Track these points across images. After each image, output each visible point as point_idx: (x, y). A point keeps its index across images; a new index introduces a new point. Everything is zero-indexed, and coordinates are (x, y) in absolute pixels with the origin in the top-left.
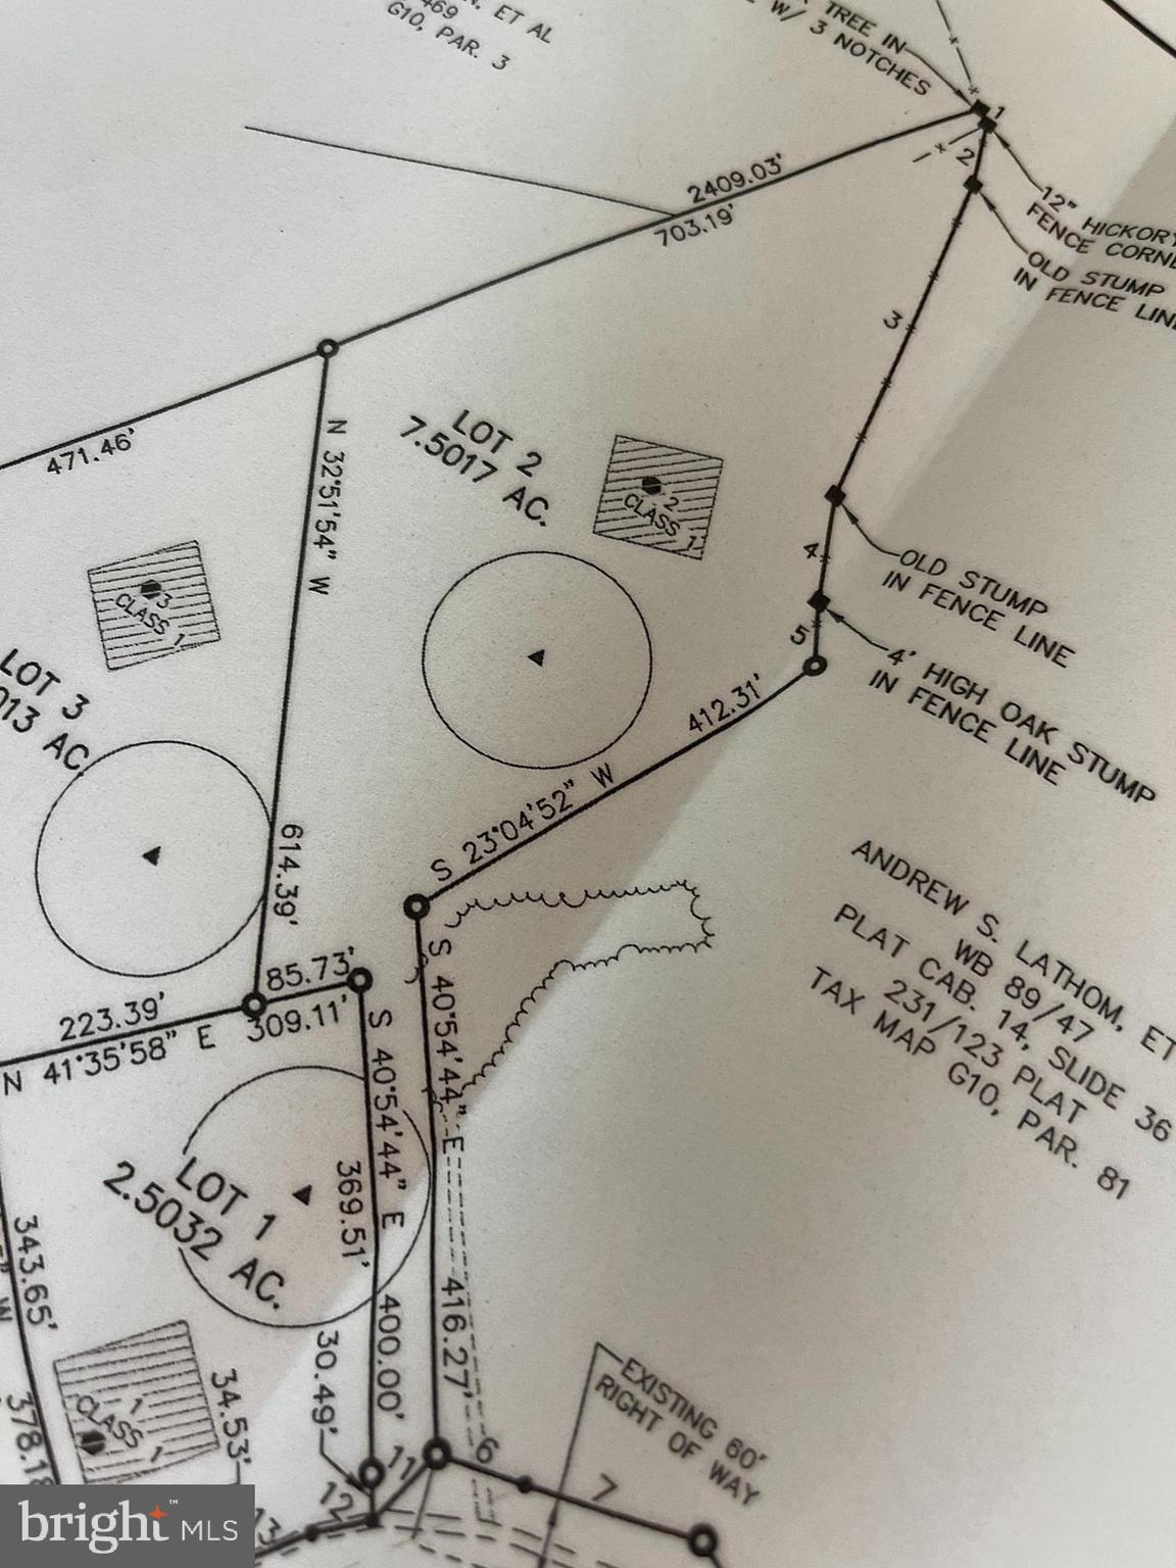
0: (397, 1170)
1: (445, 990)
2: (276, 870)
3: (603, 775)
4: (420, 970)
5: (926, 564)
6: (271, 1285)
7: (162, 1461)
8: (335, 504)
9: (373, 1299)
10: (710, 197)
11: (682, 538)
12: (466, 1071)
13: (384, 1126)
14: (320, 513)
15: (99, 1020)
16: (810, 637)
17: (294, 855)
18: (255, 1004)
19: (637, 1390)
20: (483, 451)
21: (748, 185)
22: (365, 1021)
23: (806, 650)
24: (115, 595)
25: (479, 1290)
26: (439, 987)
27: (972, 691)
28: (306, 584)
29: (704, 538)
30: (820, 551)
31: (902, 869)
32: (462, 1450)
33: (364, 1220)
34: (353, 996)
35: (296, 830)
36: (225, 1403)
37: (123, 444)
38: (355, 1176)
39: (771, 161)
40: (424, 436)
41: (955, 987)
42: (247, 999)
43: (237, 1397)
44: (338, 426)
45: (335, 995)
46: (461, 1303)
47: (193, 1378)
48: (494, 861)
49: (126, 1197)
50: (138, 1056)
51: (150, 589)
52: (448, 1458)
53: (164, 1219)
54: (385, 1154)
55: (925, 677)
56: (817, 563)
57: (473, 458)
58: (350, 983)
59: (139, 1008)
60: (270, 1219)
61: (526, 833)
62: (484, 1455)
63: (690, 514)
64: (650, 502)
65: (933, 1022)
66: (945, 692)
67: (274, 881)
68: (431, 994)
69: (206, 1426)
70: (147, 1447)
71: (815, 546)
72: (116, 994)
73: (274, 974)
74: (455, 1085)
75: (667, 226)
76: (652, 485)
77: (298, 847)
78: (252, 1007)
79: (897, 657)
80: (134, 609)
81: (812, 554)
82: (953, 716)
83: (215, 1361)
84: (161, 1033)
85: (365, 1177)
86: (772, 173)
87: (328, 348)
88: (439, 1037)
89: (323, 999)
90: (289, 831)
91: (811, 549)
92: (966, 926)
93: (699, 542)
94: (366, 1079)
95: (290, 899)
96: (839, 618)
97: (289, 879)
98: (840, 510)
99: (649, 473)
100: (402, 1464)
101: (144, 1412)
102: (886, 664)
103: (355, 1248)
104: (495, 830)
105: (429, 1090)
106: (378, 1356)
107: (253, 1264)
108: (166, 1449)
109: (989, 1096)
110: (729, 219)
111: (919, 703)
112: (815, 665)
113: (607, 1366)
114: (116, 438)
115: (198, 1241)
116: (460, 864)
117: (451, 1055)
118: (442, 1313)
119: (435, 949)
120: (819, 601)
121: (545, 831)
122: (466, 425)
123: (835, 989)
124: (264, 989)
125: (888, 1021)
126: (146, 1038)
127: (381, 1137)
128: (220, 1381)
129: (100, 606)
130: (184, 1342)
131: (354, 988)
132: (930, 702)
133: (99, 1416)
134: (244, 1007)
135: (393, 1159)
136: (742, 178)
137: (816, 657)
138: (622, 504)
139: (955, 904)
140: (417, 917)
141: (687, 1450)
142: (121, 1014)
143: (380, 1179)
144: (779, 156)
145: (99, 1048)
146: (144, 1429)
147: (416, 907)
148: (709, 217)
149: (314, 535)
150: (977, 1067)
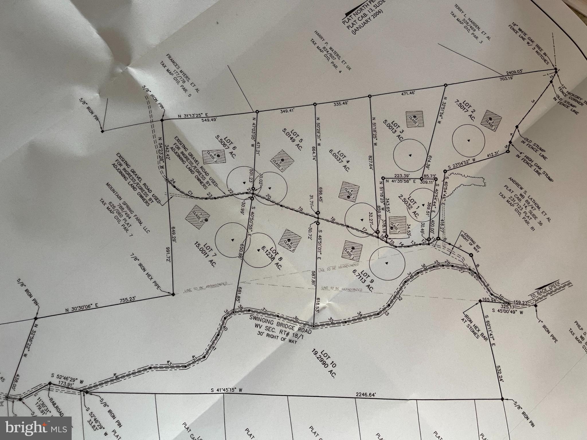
0: (435, 205)
1: (447, 184)
2: (427, 161)
3: (474, 160)
4: (444, 180)
5: (528, 141)
6: (417, 215)
7: (399, 233)
8: (443, 110)
9: (430, 220)
10: (510, 74)
11: (493, 128)
12: (447, 195)
13: (435, 199)
14: (441, 111)
15: (400, 176)
16: (508, 147)
17: (430, 160)
18: (422, 179)
19: (466, 237)
20: (467, 108)
21: (516, 74)
22: (435, 185)
23: (507, 149)
24: (409, 116)
25: (446, 221)
26: (446, 183)
27: (531, 160)
28: (437, 122)
29: (496, 129)
30: (512, 135)
31: (515, 182)
32: (442, 238)
33: (430, 211)
34: (435, 181)
35: (431, 157)
36: (408, 228)
37: (413, 93)
38: (430, 204)
39: (521, 70)
40: (458, 103)
41: (519, 199)
42: (421, 178)
43: (410, 228)
44: (446, 98)
45: (432, 180)
46: (443, 222)
47: (405, 224)
48: (456, 168)
49: (401, 199)
50: (405, 182)
51: (415, 117)
52: (440, 239)
53: (406, 203)
54: (434, 203)
55: (525, 157)
56: (511, 136)
57: (465, 108)
58: (435, 179)
59: (406, 175)
60: (419, 207)
61: (462, 165)
62: (445, 240)
63: (495, 125)
64: (490, 121)
65: (514, 203)
66: (527, 160)
67: (427, 163)
68: (445, 184)
69: (405, 230)
70: (398, 230)
71: (512, 134)
72: (403, 173)
73: (425, 175)
74: (445, 196)
75: (502, 77)
76: (491, 119)
77: (431, 159)
78: (421, 179)
79: (521, 153)
80: (412, 119)
81: (511, 135)
82: (527, 163)
83: (408, 223)
84: (409, 179)
85: (431, 205)
86: (520, 72)
87: (446, 85)
88: (444, 190)
89: (431, 180)
90: (430, 157)
91: (511, 134)
92: (522, 192)
93: (495, 129)
94: (434, 192)
95: (429, 166)
96: (513, 146)
97: (429, 163)
98: (517, 129)
99: (491, 117)
100: (433, 239)
101: (399, 226)
102: (519, 154)
103: (428, 214)
104: (458, 164)
105: (442, 196)
106: (431, 226)
107: (415, 212)
108: (400, 232)
109: (520, 214)
110: (512, 79)
111: (523, 160)
112: (508, 151)
113: (462, 233)
114: (412, 92)
115: (409, 207)
116: (452, 167)
117: (445, 193)
118: (440, 223)
119: (446, 178)
120: (510, 142)
121: (464, 166)
122: (465, 103)
123: (502, 196)
124: (423, 177)
125: (508, 201)
126: (406, 179)
127: (434, 200)
128: (408, 225)
129: (407, 117)
130: (405, 219)
131: (435, 180)
132: (524, 161)
133: (393, 225)
134: (420, 179)
135: (435, 204)
136: (515, 72)
137: (508, 150)
138: (485, 121)
139: (521, 188)
140: (445, 173)
141: (471, 245)
142: (403, 176)
143: (433, 206)
144: (522, 70)
145: (400, 179)
146: (398, 228)
147: (445, 171)
148: (509, 77)
149: (440, 115)
150: (519, 210)
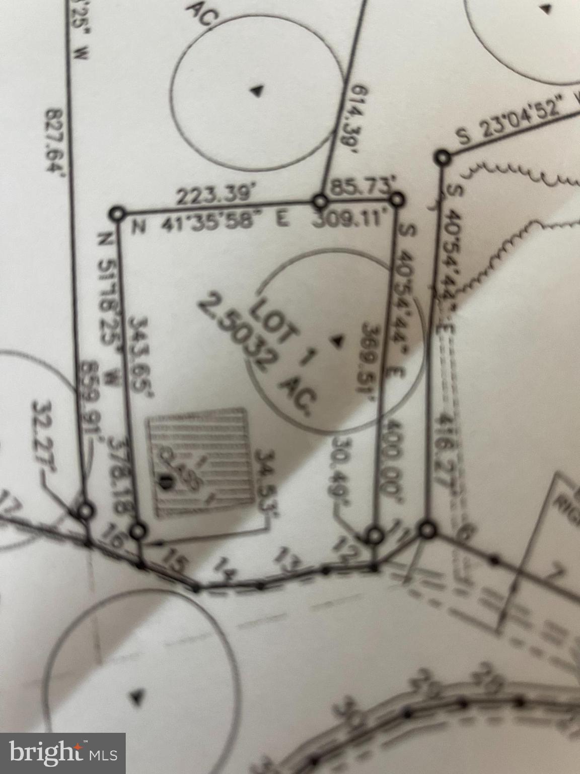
0: (403, 339)
1: (455, 221)
2: (345, 114)
4: (439, 203)
6: (306, 399)
9: (379, 421)
12: (461, 280)
13: (399, 305)
15: (205, 195)
17: (360, 106)
18: (320, 201)
22: (398, 229)
25: (465, 423)
26: (450, 218)
32: (447, 528)
33: (375, 368)
34: (391, 210)
35: (363, 90)
36: (263, 473)
38: (374, 336)
42: (316, 196)
43: (271, 471)
45: (378, 206)
46: (452, 431)
47: (244, 451)
48: (501, 138)
49: (213, 316)
50: (232, 223)
52: (435, 534)
53: (239, 337)
54: (397, 325)
58: (390, 200)
59: (236, 190)
60: (312, 352)
61: (525, 124)
62: (465, 535)
67: (343, 121)
68: (445, 221)
69: (247, 486)
70: (204, 493)
72: (220, 179)
73: (337, 183)
74: (452, 289)
77: (362, 101)
78: (319, 203)
83: (260, 442)
84: (250, 210)
85: (381, 338)
88: (446, 252)
89: (370, 207)
90: (358, 89)
94: (391, 269)
95: (354, 135)
97: (355, 121)
100: (399, 534)
103: (366, 387)
105: (434, 288)
106: (383, 458)
107: (296, 381)
108: (218, 496)
115: (261, 357)
116: (477, 135)
117: (452, 267)
118: (435, 436)
119: (452, 190)
121: (538, 126)
124: (328, 192)
126: (239, 211)
127: (397, 312)
128: (262, 457)
130: (241, 425)
131: (392, 204)
133: (174, 464)
134: (313, 202)
135: (403, 331)
140: (442, 165)
142: (222, 193)
143: (391, 342)
145: (204, 213)
147: (443, 158)
